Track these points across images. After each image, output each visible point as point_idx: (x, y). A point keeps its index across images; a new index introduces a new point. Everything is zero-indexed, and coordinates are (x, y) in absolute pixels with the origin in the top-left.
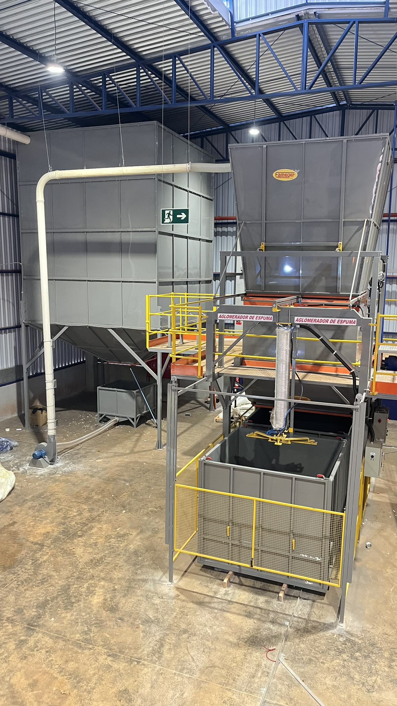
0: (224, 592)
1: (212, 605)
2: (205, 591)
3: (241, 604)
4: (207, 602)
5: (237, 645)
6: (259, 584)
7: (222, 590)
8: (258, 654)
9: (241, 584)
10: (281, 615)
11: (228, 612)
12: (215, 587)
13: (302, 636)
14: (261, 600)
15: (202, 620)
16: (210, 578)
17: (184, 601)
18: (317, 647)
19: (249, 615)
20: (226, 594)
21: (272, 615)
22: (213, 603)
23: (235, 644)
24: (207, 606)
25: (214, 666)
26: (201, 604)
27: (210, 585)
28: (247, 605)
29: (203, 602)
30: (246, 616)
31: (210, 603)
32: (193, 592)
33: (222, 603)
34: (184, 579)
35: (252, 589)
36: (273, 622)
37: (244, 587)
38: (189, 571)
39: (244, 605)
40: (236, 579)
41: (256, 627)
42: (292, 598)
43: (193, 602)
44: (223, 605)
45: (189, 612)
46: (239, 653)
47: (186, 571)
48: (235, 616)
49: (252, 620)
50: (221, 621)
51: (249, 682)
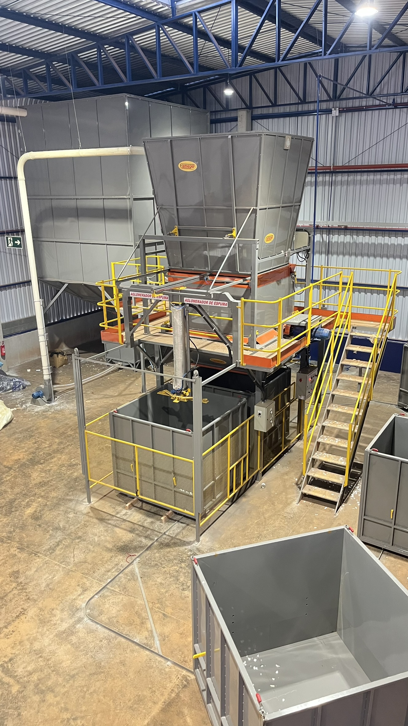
0: (124, 513)
1: (110, 522)
2: (111, 511)
3: (132, 522)
4: (107, 519)
5: (110, 550)
6: (154, 509)
7: (124, 511)
8: (121, 557)
9: (141, 508)
10: (156, 533)
11: (118, 527)
12: (119, 508)
13: (161, 548)
14: (148, 521)
15: (95, 531)
16: (121, 502)
17: (91, 517)
18: (167, 557)
19: (132, 531)
20: (125, 515)
21: (149, 533)
22: (111, 520)
23: (109, 549)
24: (105, 522)
25: (85, 562)
26: (102, 520)
27: (117, 507)
28: (135, 524)
29: (104, 519)
30: (130, 531)
31: (109, 520)
32: (102, 511)
33: (118, 520)
34: (101, 501)
35: (147, 512)
36: (146, 537)
37: (142, 510)
38: (108, 495)
39: (133, 523)
40: (139, 504)
41: (131, 539)
42: (173, 521)
43: (97, 518)
44: (118, 522)
45: (90, 524)
46: (107, 555)
47: (105, 496)
48: (121, 531)
49: (132, 534)
50: (109, 533)
51: (104, 574)
